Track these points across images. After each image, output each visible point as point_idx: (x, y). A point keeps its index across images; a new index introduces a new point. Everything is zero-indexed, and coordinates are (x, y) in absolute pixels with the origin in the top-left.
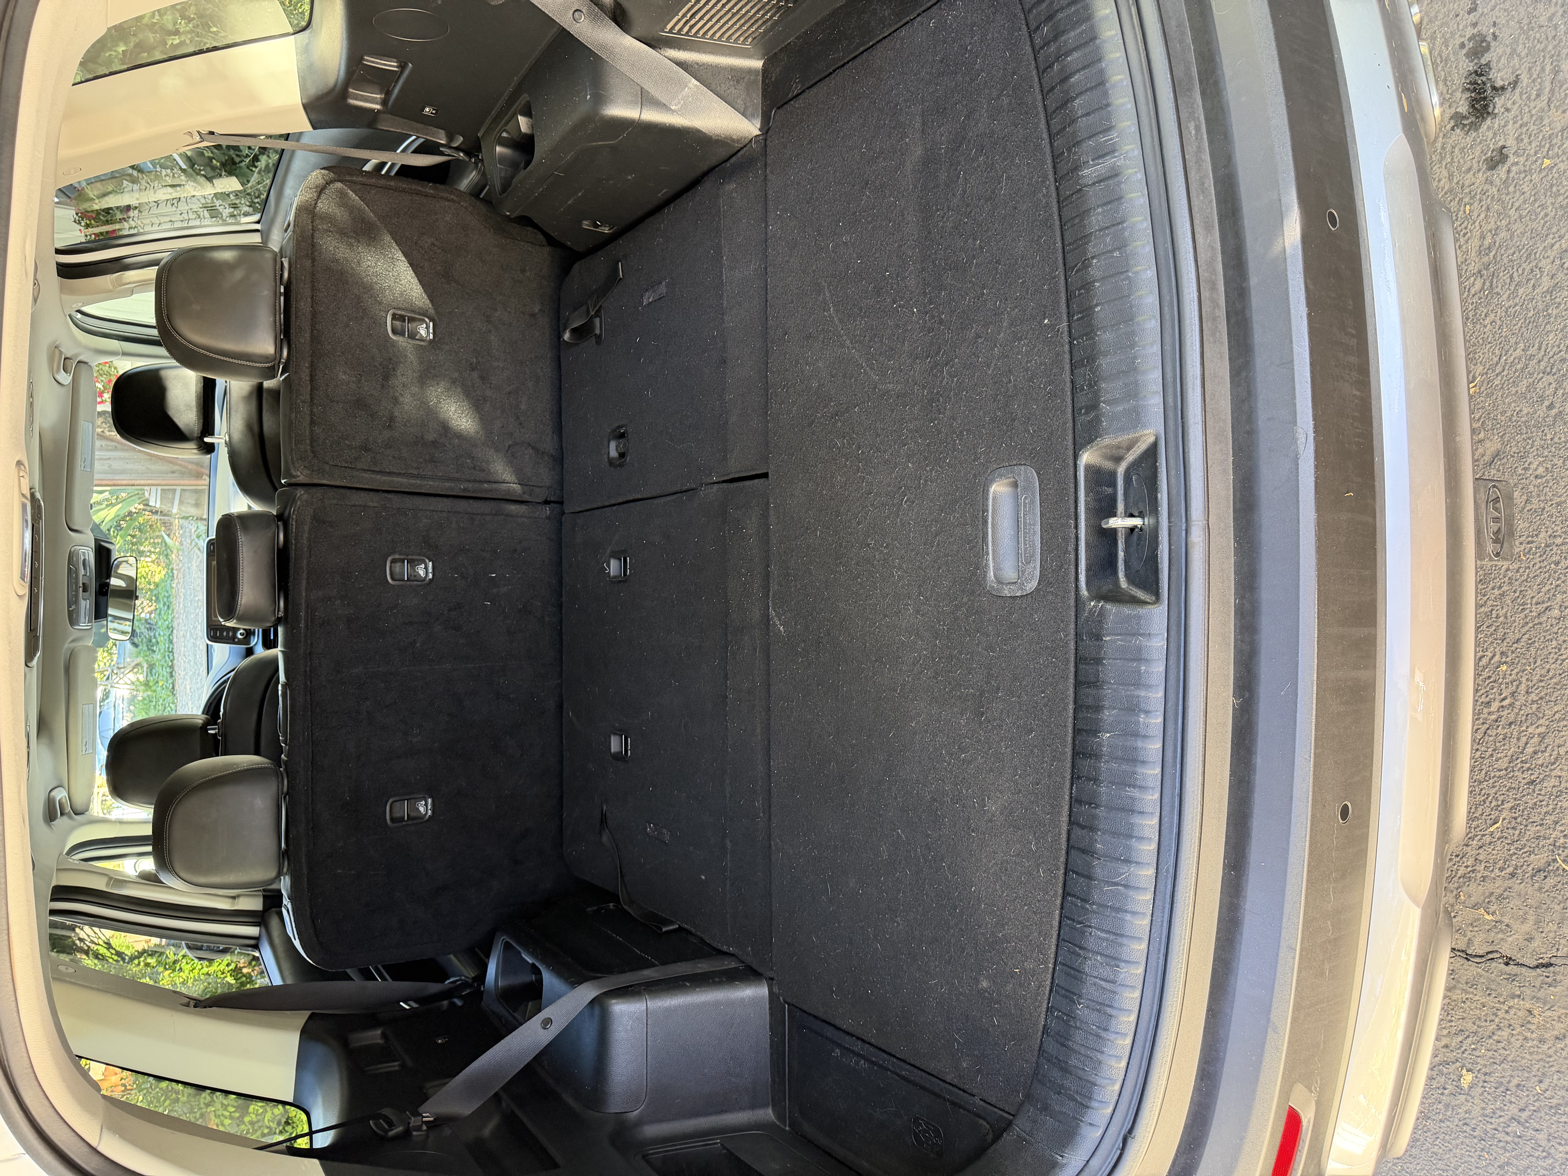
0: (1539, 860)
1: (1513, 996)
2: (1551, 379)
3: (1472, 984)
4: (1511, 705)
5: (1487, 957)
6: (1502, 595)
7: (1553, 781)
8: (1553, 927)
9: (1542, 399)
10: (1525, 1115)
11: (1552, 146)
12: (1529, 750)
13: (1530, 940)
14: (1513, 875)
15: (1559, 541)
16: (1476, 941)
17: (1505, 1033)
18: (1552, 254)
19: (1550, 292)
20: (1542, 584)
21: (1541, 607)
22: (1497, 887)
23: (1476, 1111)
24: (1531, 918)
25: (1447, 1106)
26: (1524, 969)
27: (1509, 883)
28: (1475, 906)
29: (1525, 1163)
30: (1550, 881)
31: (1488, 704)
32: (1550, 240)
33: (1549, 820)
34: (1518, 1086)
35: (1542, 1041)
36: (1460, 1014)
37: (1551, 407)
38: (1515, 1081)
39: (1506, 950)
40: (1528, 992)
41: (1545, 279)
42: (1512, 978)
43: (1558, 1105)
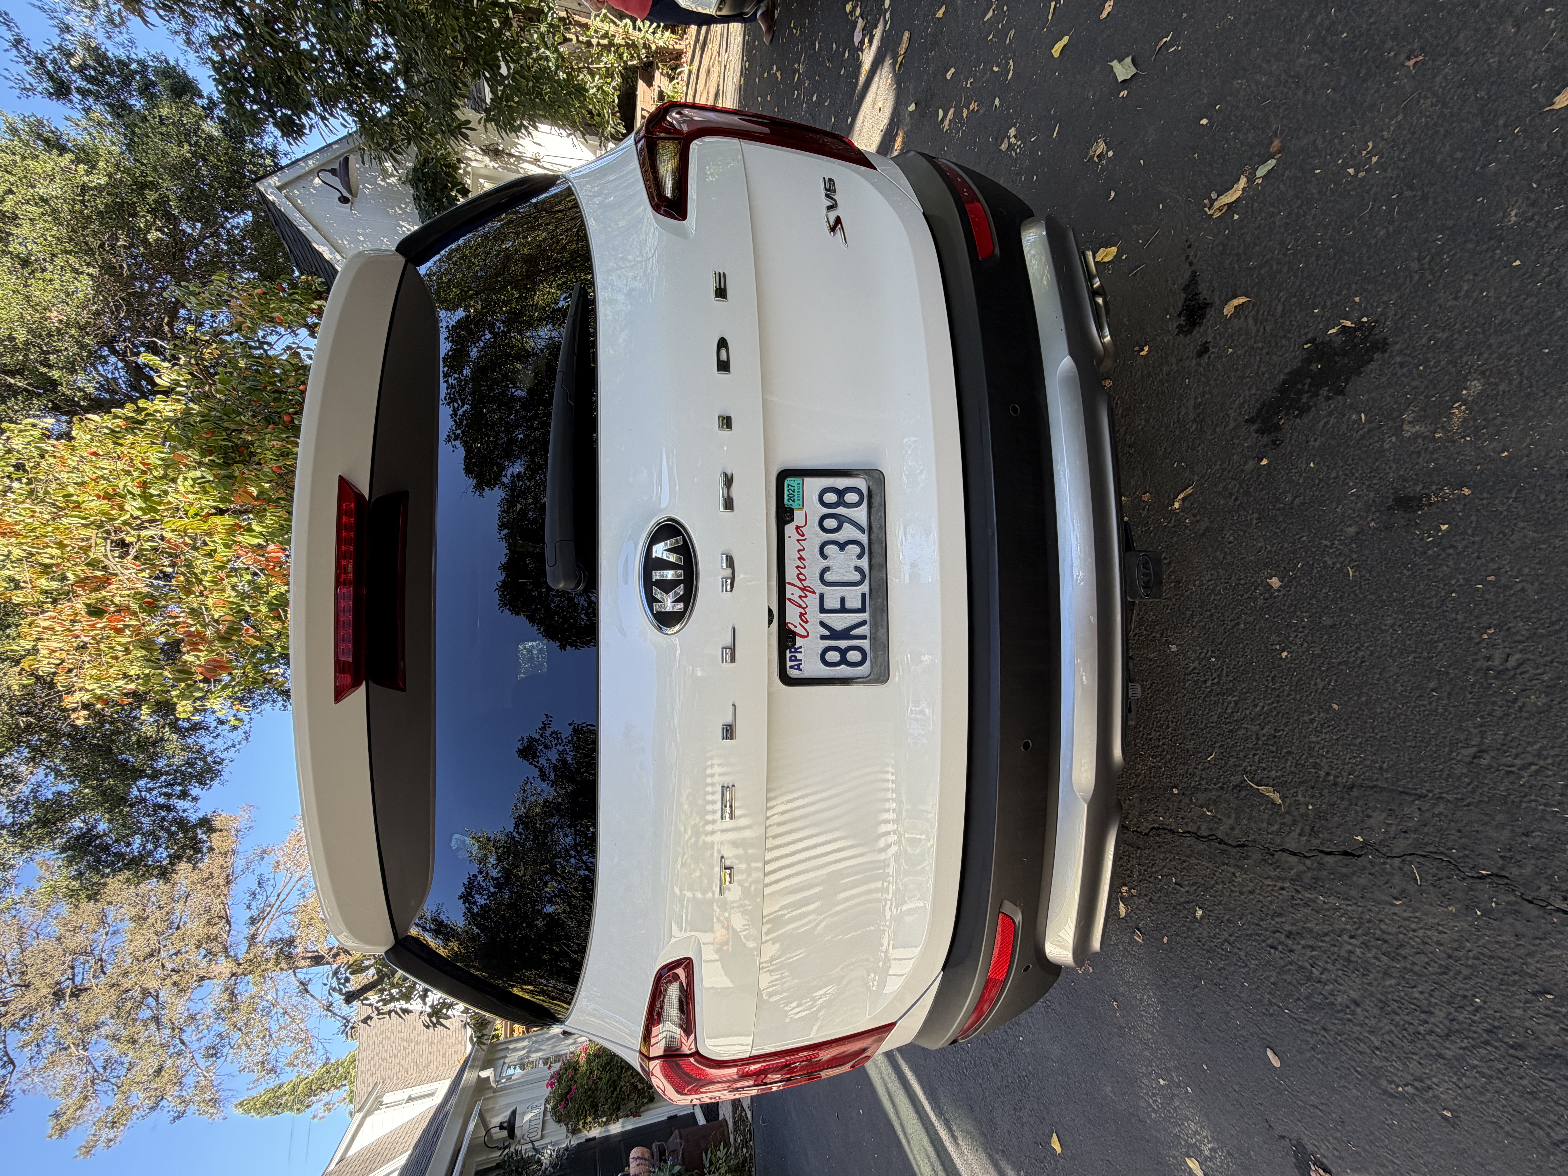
0: (1236, 780)
1: (1224, 864)
2: (1236, 483)
3: (1201, 854)
4: (1218, 683)
5: (1209, 838)
6: (1212, 615)
7: (1243, 731)
8: (1245, 821)
9: (1231, 494)
10: (1232, 939)
11: (1233, 341)
12: (1229, 711)
13: (1233, 829)
14: (1222, 788)
15: (1243, 582)
16: (1203, 827)
17: (1220, 887)
18: (1235, 406)
19: (1234, 429)
20: (1234, 609)
21: (1233, 623)
22: (1213, 795)
23: (1205, 934)
24: (1233, 816)
25: (1189, 928)
26: (1229, 848)
27: (1219, 793)
28: (1201, 807)
29: (1233, 969)
30: (1243, 793)
31: (1205, 682)
32: (1233, 398)
33: (1241, 755)
34: (1228, 920)
35: (1241, 893)
36: (1194, 872)
37: (1236, 500)
38: (1227, 917)
39: (1220, 834)
40: (1232, 862)
41: (1231, 421)
42: (1223, 852)
43: (1251, 935)
